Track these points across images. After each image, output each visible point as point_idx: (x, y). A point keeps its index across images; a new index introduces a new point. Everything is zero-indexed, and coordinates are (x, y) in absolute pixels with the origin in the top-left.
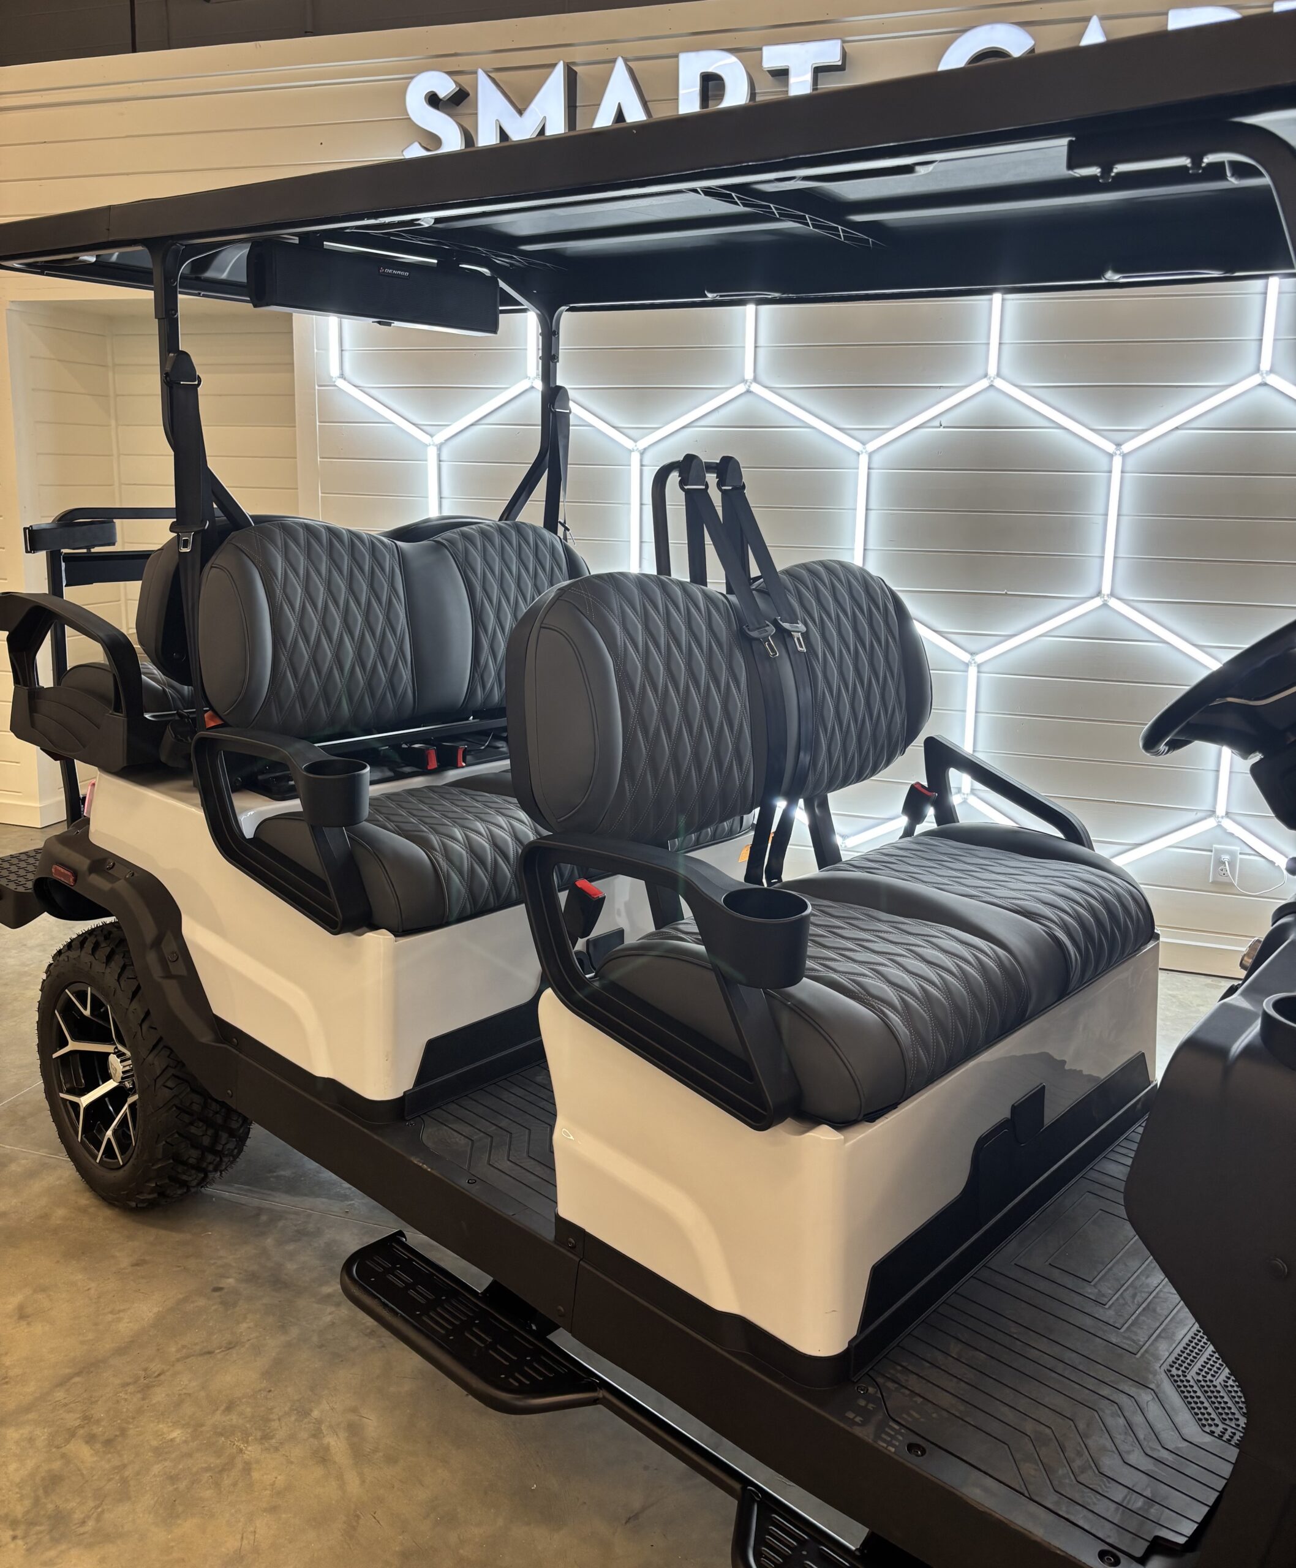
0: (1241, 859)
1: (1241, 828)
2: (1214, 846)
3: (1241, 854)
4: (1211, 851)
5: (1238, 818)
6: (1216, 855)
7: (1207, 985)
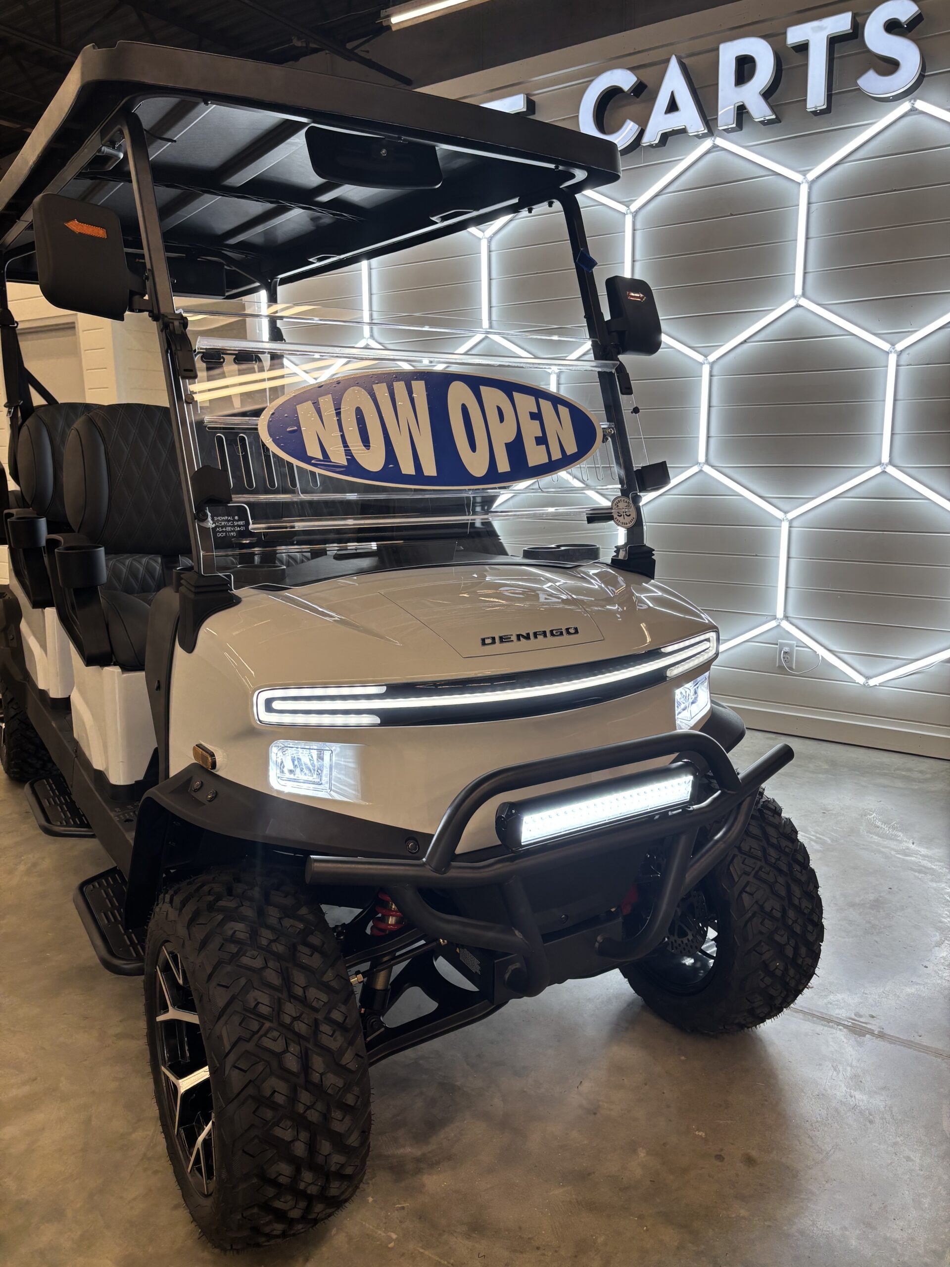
0: (797, 650)
1: (794, 627)
2: (779, 641)
3: (796, 646)
4: (777, 645)
5: (795, 621)
6: (780, 646)
7: (768, 738)
